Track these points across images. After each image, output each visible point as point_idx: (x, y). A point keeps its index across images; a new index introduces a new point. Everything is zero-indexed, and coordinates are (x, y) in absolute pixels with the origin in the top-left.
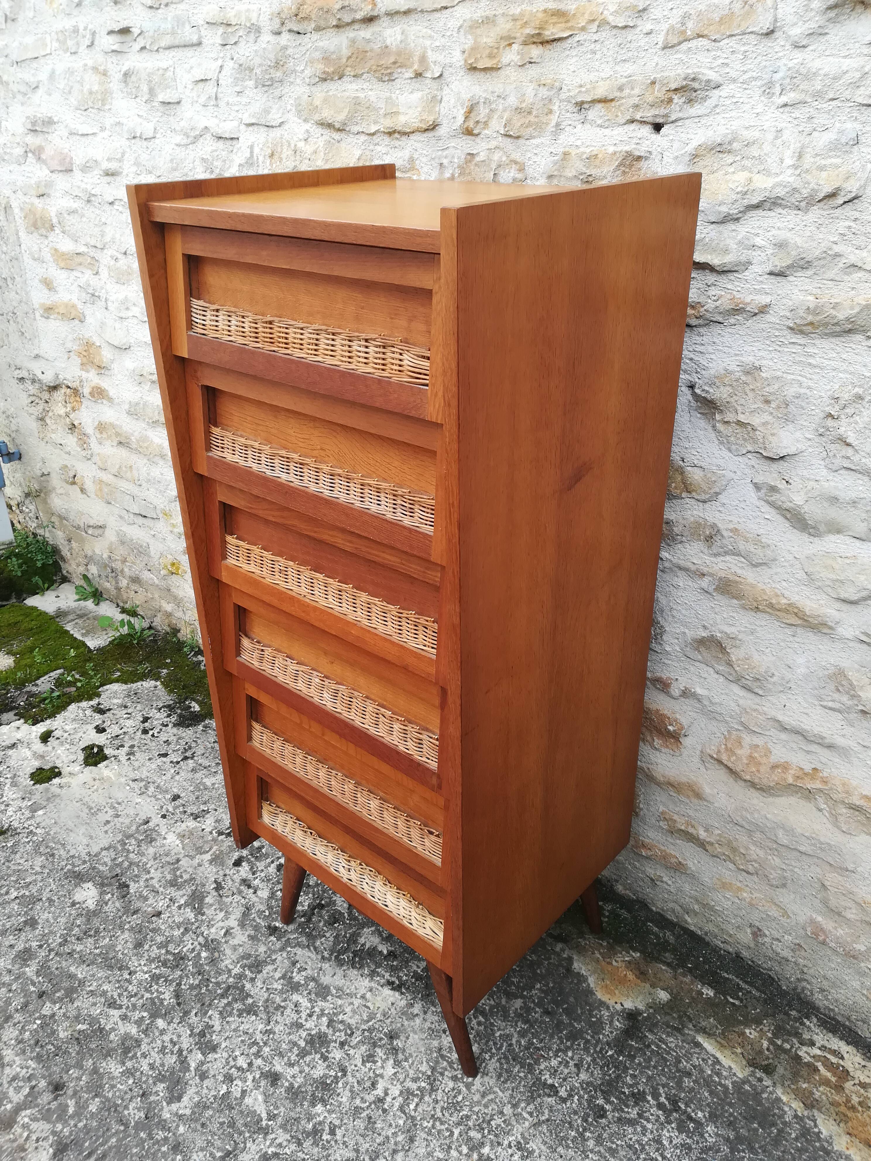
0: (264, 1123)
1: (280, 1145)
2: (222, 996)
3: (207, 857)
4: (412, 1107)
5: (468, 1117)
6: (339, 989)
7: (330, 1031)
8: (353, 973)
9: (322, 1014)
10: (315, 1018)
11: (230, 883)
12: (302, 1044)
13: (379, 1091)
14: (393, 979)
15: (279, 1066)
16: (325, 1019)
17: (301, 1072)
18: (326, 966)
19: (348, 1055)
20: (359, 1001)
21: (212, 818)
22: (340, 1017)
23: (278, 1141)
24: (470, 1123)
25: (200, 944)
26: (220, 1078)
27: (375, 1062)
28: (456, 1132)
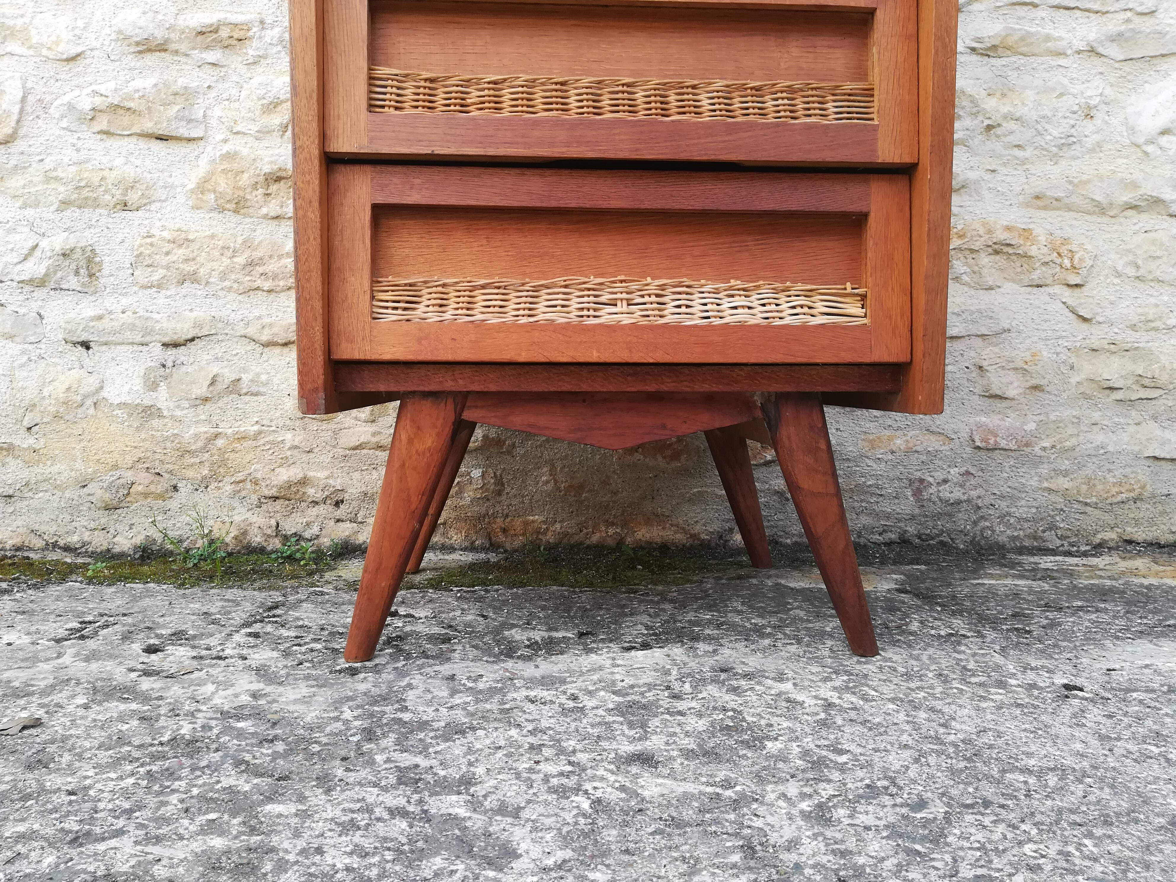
0: (729, 794)
4: (874, 694)
5: (940, 675)
6: (569, 671)
7: (634, 697)
8: (561, 658)
9: (590, 692)
10: (584, 697)
12: (616, 719)
13: (812, 702)
14: (626, 645)
15: (625, 747)
16: (602, 693)
17: (672, 736)
18: (508, 665)
19: (703, 699)
20: (619, 668)
22: (622, 685)
23: (792, 796)
27: (750, 690)
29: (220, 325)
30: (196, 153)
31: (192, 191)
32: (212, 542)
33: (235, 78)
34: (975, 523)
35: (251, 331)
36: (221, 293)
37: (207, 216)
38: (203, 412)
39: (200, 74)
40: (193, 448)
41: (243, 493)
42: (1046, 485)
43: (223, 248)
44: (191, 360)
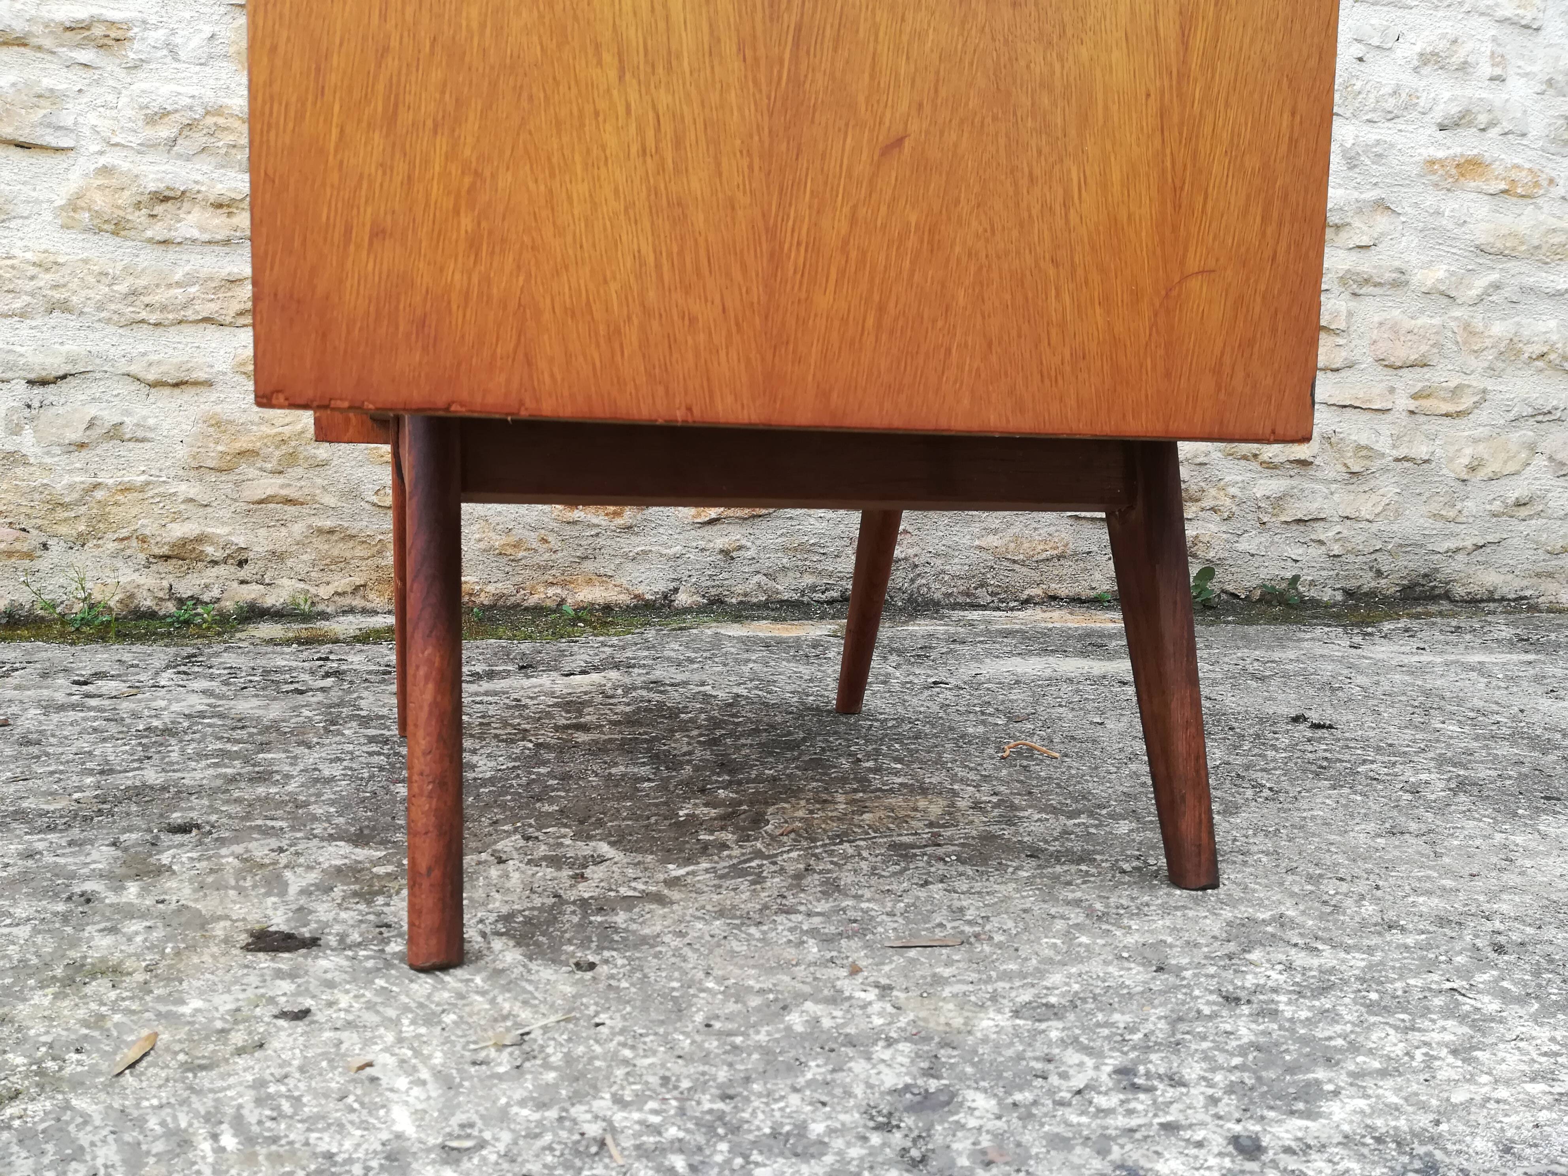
29: (98, 361)
30: (65, 165)
31: (62, 208)
32: (92, 607)
33: (111, 82)
34: (912, 581)
35: (134, 369)
36: (96, 325)
37: (81, 237)
38: (78, 460)
39: (70, 75)
40: (67, 500)
41: (128, 552)
42: (977, 543)
43: (101, 273)
44: (62, 401)
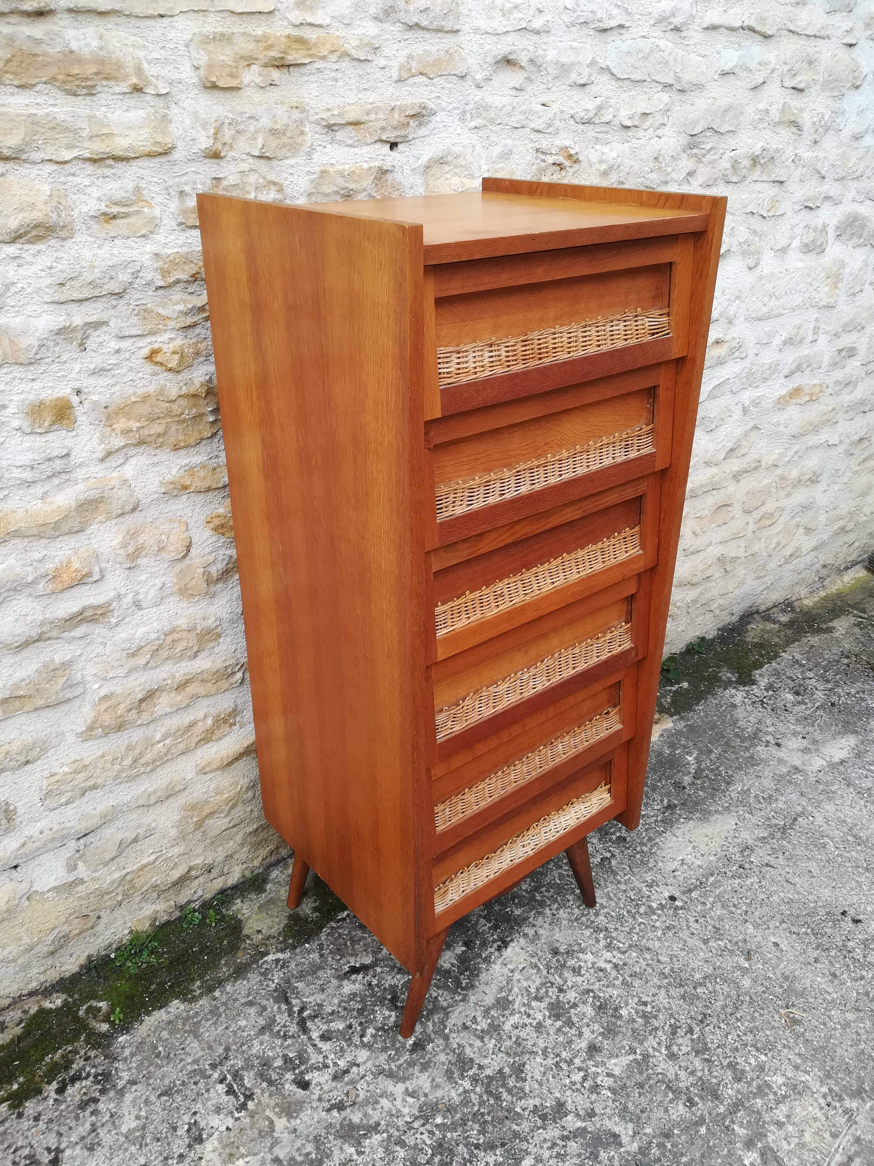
0: (639, 1057)
1: (659, 1044)
2: (498, 1098)
3: (281, 1123)
4: (621, 945)
5: (628, 912)
6: (501, 990)
7: (547, 1000)
8: (484, 976)
9: (529, 1005)
10: (531, 1012)
11: (335, 1093)
12: (559, 1023)
13: (608, 967)
14: (495, 945)
15: (583, 1044)
16: (534, 1004)
17: (588, 1026)
18: (472, 999)
19: (572, 987)
20: (516, 974)
21: (210, 1118)
22: (533, 990)
23: (656, 1046)
24: (634, 911)
25: (423, 1125)
26: (594, 1097)
27: (580, 967)
28: (641, 920)
29: (118, 808)
30: (77, 706)
31: (82, 732)
32: (134, 935)
33: (99, 640)
36: (115, 788)
37: (96, 742)
38: (113, 866)
40: (110, 889)
41: (148, 897)
43: (113, 759)
44: (99, 839)
